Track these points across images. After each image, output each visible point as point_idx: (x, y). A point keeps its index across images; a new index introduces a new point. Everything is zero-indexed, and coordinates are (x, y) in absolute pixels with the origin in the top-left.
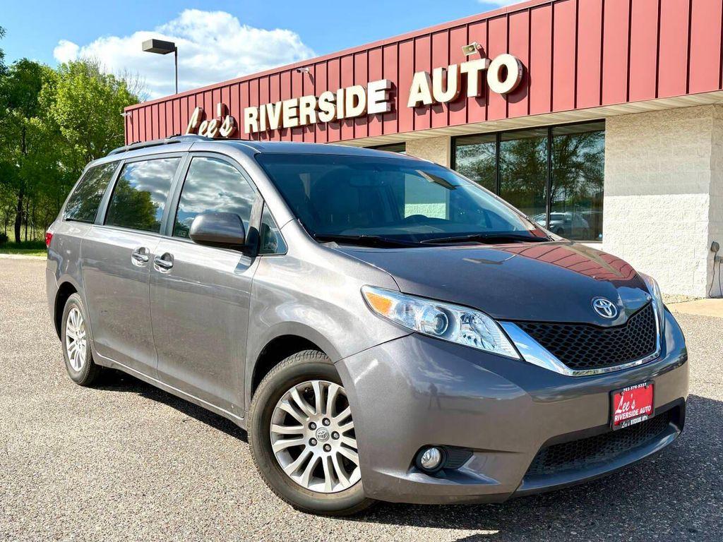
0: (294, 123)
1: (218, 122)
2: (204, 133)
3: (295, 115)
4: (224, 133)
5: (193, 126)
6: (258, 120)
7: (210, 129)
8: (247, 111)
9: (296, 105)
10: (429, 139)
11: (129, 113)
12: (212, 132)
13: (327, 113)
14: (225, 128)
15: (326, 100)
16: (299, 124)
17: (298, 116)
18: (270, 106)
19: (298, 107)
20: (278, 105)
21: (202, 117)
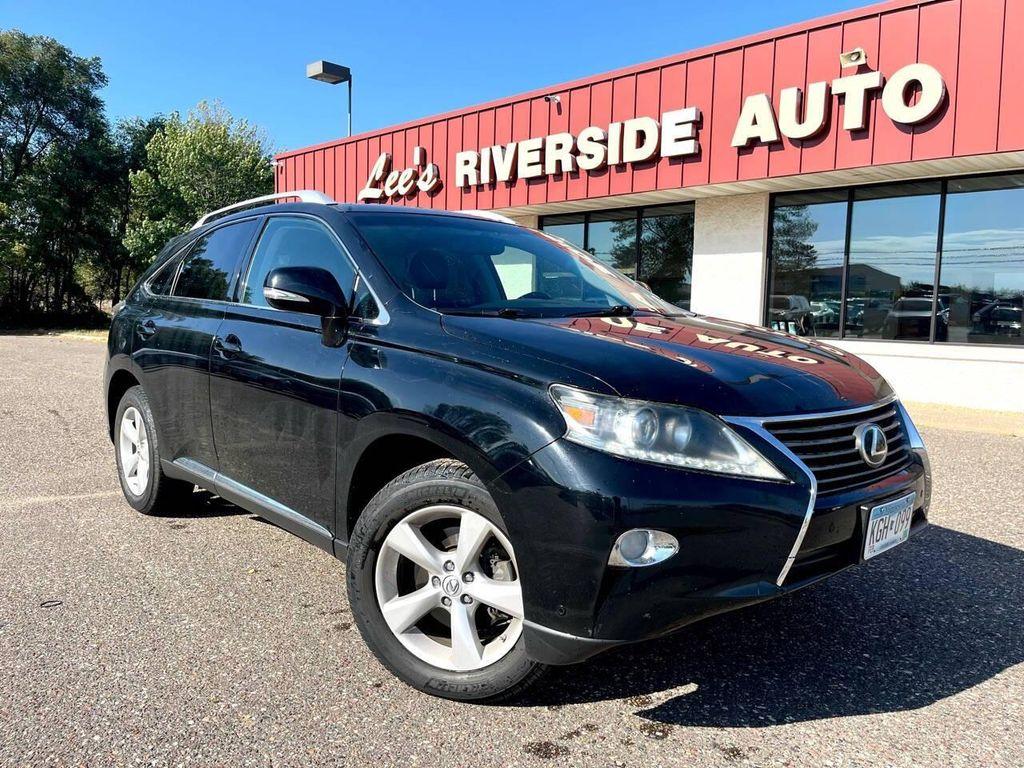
0: (536, 171)
1: (414, 172)
2: (392, 187)
3: (538, 160)
4: (424, 186)
5: (377, 179)
6: (478, 168)
7: (402, 182)
8: (461, 157)
9: (540, 146)
10: (736, 195)
11: (282, 163)
12: (405, 185)
13: (590, 156)
14: (425, 179)
15: (591, 139)
16: (543, 173)
17: (542, 162)
18: (497, 150)
19: (542, 151)
20: (511, 148)
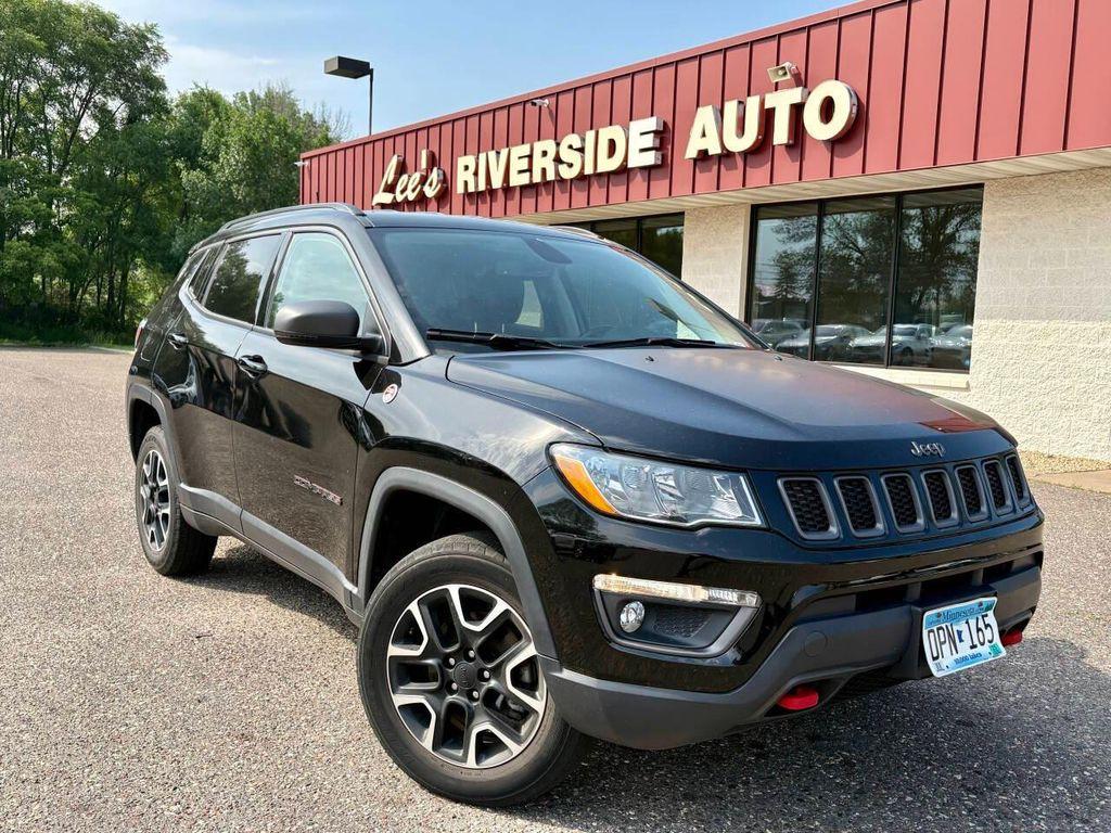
0: (524, 179)
1: (422, 177)
2: (403, 192)
3: (526, 167)
4: (430, 192)
5: (389, 183)
6: (476, 174)
7: (410, 187)
8: (462, 161)
9: (528, 153)
11: (307, 163)
12: (414, 190)
13: (571, 165)
14: (431, 185)
15: (570, 147)
16: (531, 181)
17: (530, 170)
18: (492, 154)
19: (530, 157)
20: (504, 152)
21: (402, 169)
